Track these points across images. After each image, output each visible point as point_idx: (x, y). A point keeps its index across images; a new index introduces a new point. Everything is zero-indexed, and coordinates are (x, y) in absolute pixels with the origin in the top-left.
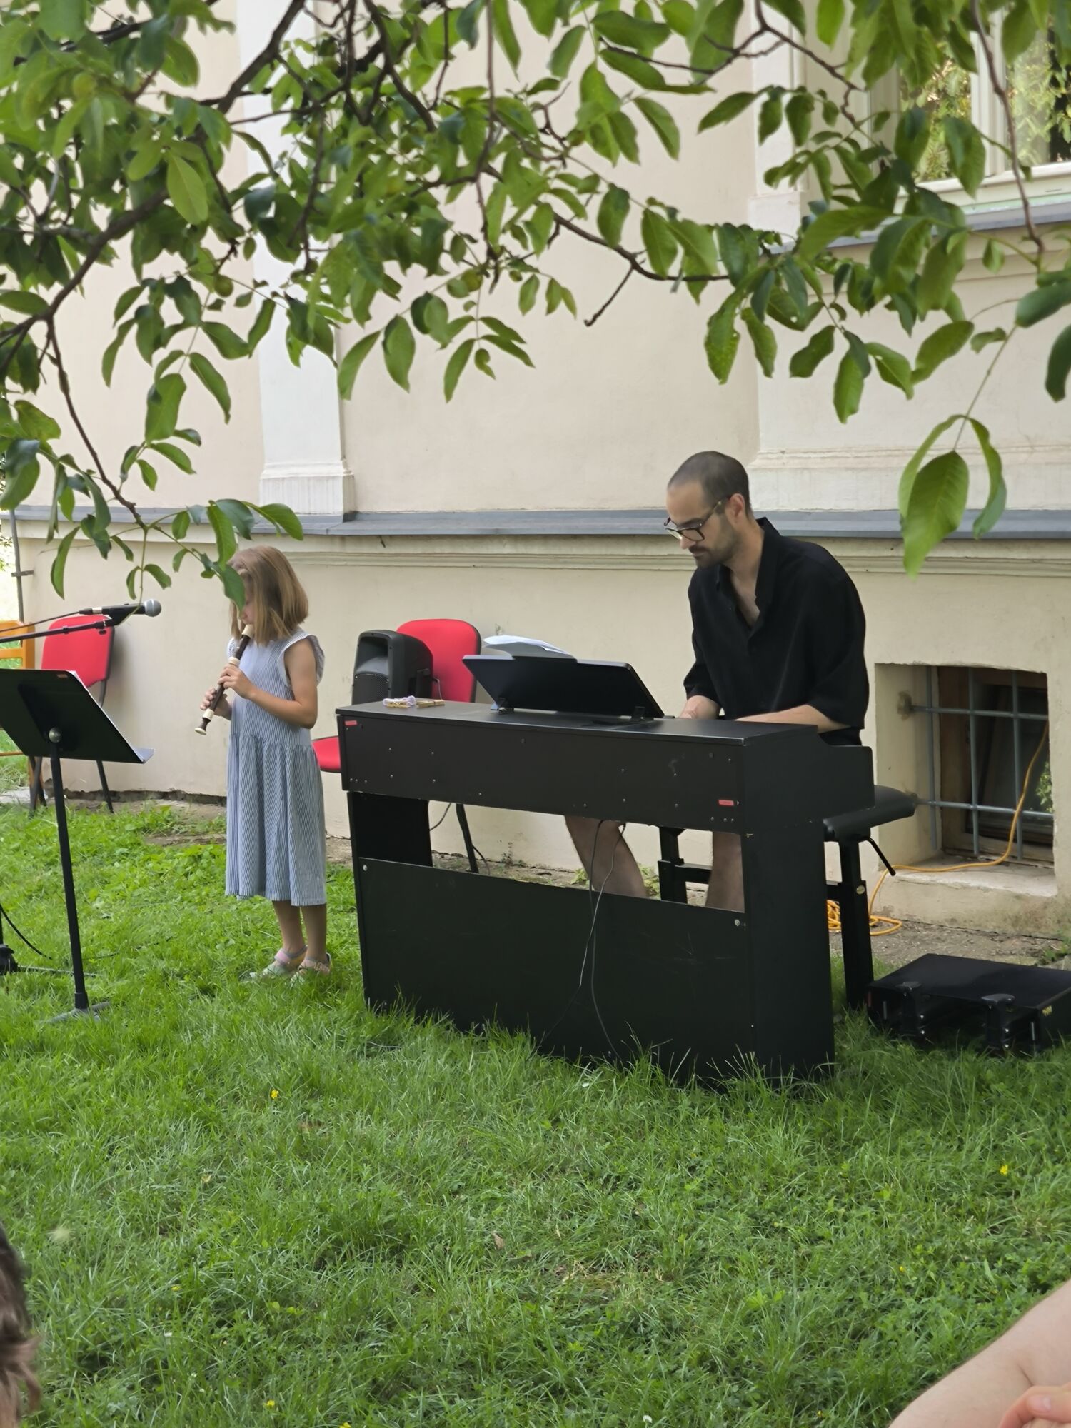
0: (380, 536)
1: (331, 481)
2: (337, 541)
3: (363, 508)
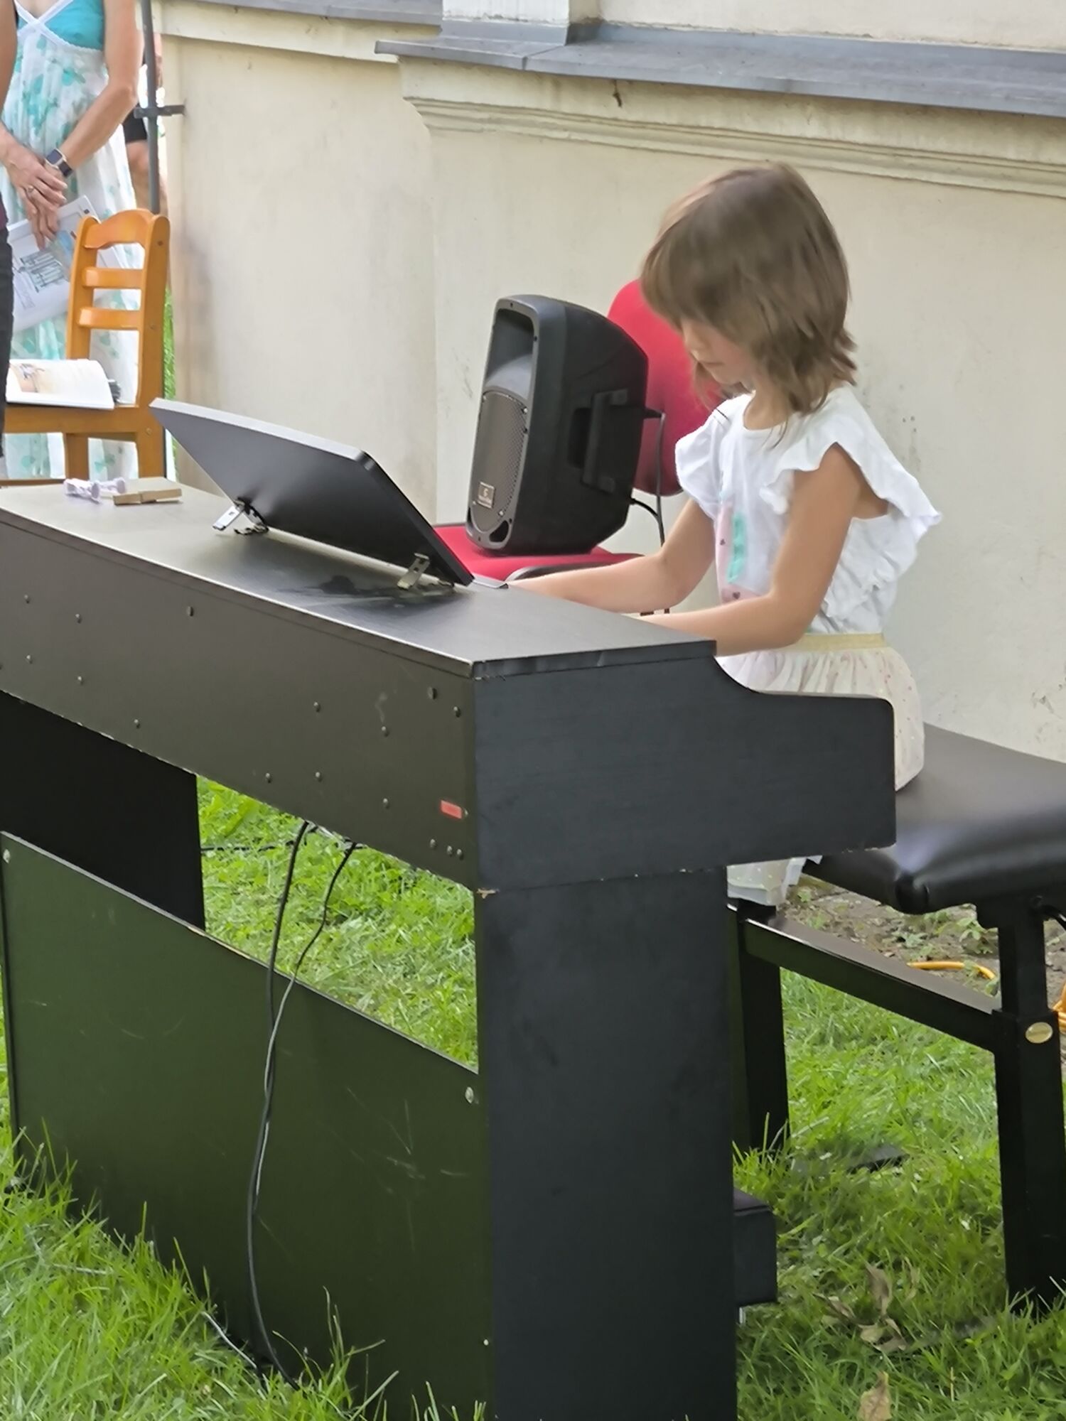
0: (614, 81)
2: (548, 85)
3: (612, 14)
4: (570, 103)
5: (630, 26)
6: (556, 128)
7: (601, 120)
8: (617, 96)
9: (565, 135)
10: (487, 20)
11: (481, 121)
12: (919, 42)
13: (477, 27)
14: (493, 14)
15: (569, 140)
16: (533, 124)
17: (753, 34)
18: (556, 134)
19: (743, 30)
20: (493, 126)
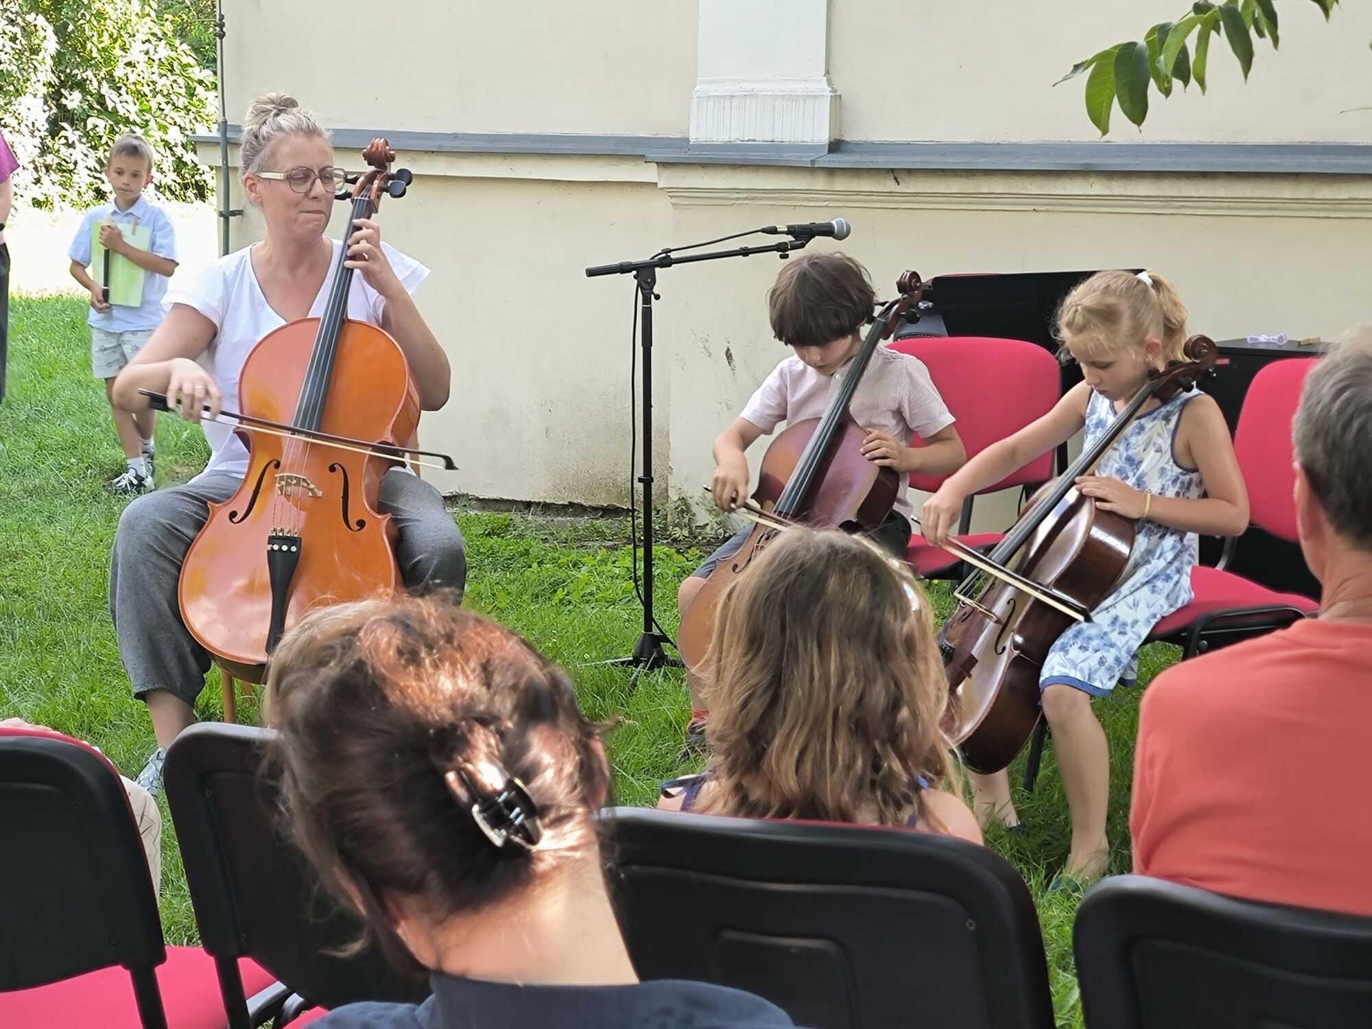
0: (892, 170)
1: (810, 103)
2: (821, 175)
3: (851, 136)
4: (841, 184)
5: (873, 143)
6: (818, 200)
7: (872, 193)
8: (896, 179)
9: (826, 203)
10: (740, 142)
11: (738, 199)
12: (1159, 143)
13: (728, 146)
14: (746, 139)
15: (827, 206)
16: (793, 198)
17: (998, 144)
18: (812, 204)
19: (986, 142)
20: (745, 202)
